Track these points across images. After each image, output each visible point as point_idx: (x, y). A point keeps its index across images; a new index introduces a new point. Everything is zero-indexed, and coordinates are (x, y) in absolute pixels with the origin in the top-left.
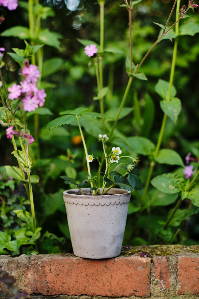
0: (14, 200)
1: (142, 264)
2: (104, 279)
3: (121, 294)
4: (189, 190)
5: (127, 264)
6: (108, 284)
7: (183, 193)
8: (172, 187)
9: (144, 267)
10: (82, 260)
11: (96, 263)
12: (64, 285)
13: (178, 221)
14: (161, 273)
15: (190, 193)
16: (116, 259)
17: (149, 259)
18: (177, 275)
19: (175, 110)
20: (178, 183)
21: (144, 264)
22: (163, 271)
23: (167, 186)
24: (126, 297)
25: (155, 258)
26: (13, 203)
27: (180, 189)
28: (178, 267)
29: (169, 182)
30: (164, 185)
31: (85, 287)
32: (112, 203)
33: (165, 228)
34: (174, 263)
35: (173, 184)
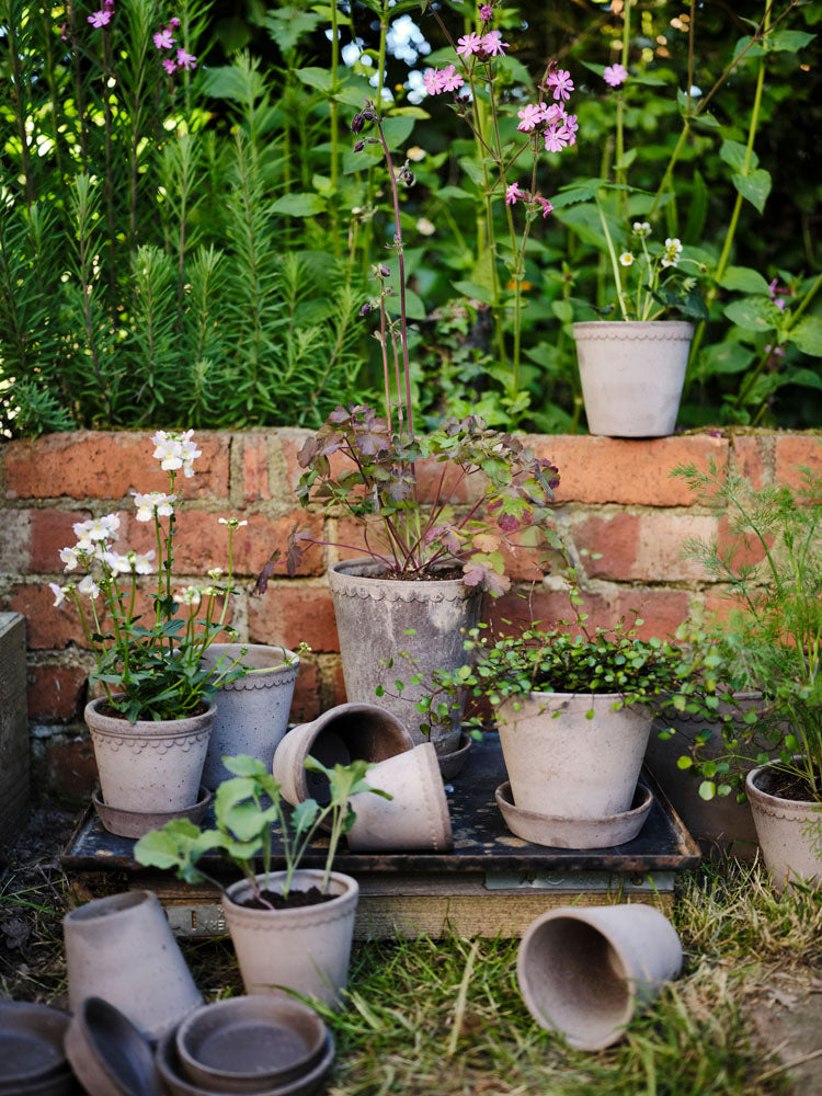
0: (464, 354)
1: (713, 447)
2: (647, 475)
3: (675, 502)
4: (790, 329)
5: (688, 449)
6: (654, 483)
7: (779, 333)
8: (762, 322)
9: (718, 454)
10: (609, 440)
11: (633, 445)
12: (578, 485)
13: (759, 395)
14: (746, 465)
15: (792, 333)
16: (669, 440)
17: (726, 441)
18: (775, 470)
19: (761, 191)
20: (771, 316)
21: (717, 448)
22: (751, 462)
23: (753, 319)
24: (685, 506)
25: (736, 440)
26: (464, 360)
27: (774, 327)
28: (776, 455)
29: (756, 312)
30: (747, 317)
31: (614, 488)
32: (659, 336)
33: (738, 407)
34: (770, 447)
35: (763, 316)
